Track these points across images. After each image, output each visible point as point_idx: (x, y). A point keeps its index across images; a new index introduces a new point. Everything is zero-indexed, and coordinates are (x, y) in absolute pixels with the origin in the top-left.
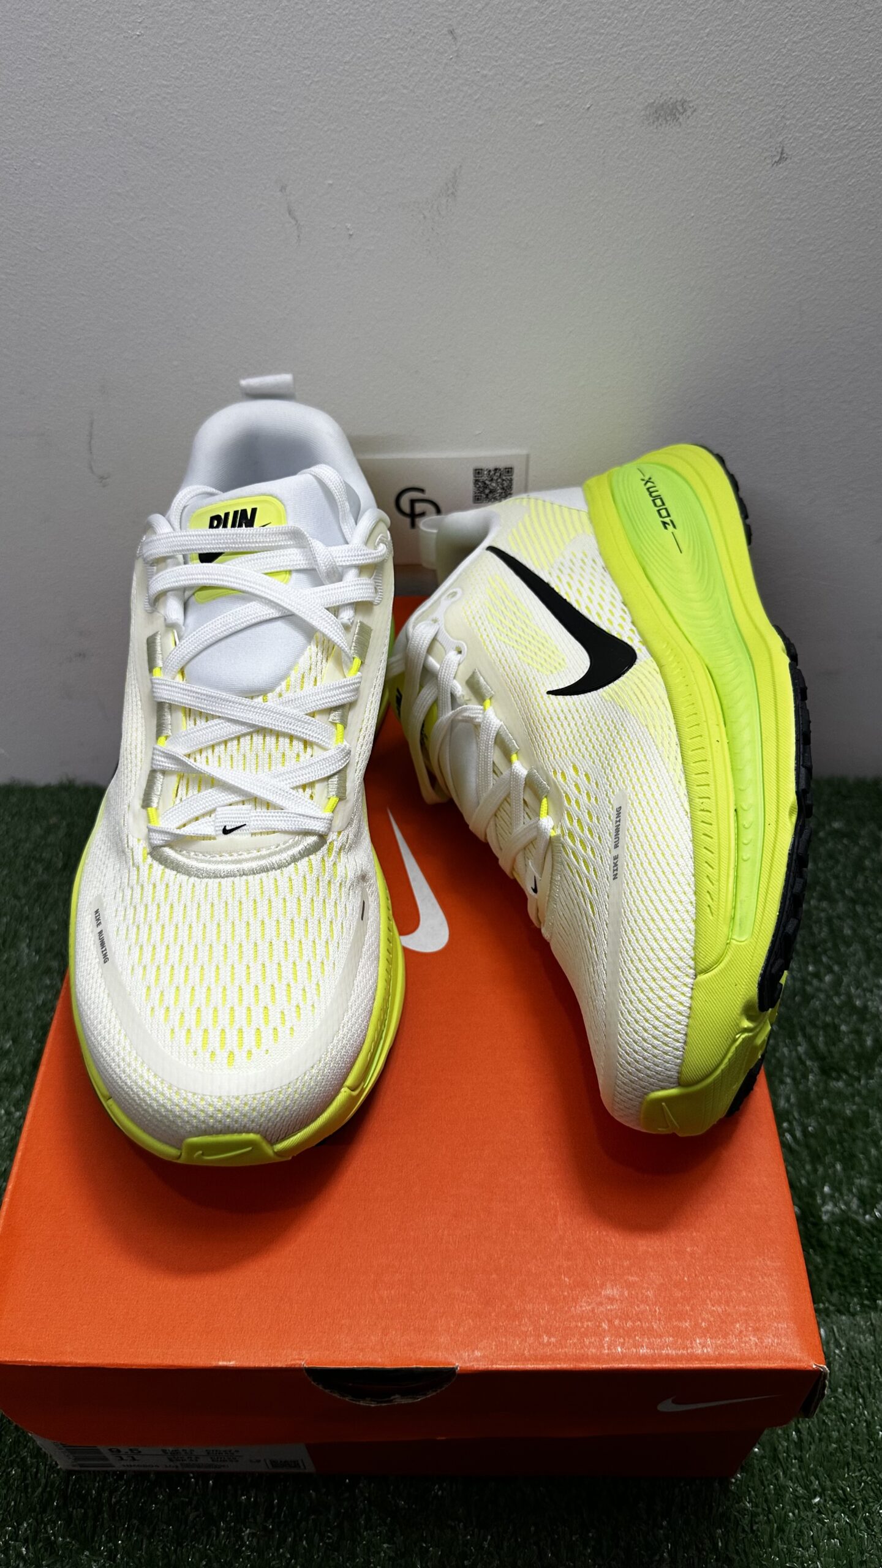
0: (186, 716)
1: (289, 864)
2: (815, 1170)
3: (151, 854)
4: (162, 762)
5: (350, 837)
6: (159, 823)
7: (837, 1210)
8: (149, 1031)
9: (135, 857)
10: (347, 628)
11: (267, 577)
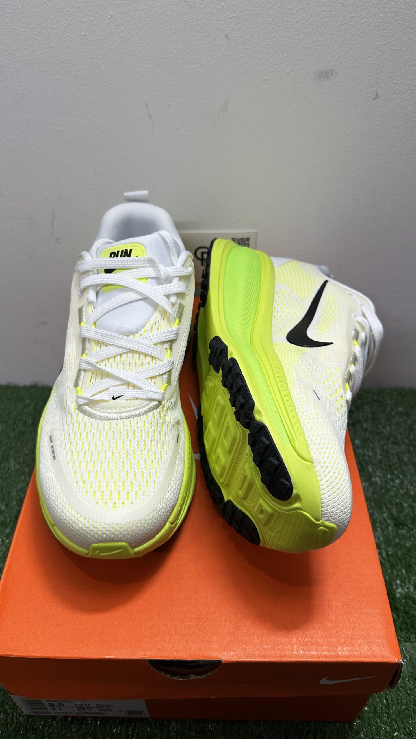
0: (96, 344)
1: (144, 414)
2: (393, 573)
3: (77, 408)
4: (84, 365)
5: (172, 403)
6: (81, 394)
7: (403, 592)
8: (75, 492)
9: (70, 410)
10: (173, 305)
11: (137, 280)
